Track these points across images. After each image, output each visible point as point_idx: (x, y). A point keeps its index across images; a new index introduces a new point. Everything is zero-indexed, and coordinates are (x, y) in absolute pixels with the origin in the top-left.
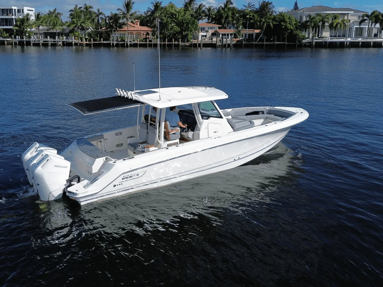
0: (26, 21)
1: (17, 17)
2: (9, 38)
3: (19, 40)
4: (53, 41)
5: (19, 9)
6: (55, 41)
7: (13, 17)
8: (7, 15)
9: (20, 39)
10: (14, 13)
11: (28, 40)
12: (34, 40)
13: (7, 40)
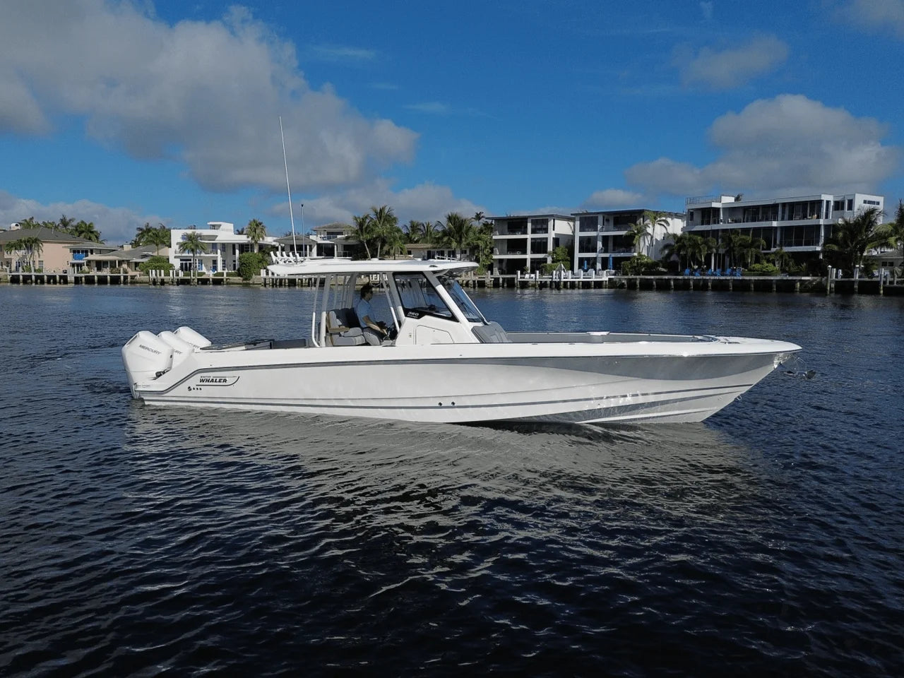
1: (830, 221)
2: (808, 275)
3: (839, 279)
5: (837, 199)
7: (822, 222)
8: (805, 217)
9: (842, 277)
10: (824, 211)
11: (867, 279)
12: (889, 279)
13: (800, 280)
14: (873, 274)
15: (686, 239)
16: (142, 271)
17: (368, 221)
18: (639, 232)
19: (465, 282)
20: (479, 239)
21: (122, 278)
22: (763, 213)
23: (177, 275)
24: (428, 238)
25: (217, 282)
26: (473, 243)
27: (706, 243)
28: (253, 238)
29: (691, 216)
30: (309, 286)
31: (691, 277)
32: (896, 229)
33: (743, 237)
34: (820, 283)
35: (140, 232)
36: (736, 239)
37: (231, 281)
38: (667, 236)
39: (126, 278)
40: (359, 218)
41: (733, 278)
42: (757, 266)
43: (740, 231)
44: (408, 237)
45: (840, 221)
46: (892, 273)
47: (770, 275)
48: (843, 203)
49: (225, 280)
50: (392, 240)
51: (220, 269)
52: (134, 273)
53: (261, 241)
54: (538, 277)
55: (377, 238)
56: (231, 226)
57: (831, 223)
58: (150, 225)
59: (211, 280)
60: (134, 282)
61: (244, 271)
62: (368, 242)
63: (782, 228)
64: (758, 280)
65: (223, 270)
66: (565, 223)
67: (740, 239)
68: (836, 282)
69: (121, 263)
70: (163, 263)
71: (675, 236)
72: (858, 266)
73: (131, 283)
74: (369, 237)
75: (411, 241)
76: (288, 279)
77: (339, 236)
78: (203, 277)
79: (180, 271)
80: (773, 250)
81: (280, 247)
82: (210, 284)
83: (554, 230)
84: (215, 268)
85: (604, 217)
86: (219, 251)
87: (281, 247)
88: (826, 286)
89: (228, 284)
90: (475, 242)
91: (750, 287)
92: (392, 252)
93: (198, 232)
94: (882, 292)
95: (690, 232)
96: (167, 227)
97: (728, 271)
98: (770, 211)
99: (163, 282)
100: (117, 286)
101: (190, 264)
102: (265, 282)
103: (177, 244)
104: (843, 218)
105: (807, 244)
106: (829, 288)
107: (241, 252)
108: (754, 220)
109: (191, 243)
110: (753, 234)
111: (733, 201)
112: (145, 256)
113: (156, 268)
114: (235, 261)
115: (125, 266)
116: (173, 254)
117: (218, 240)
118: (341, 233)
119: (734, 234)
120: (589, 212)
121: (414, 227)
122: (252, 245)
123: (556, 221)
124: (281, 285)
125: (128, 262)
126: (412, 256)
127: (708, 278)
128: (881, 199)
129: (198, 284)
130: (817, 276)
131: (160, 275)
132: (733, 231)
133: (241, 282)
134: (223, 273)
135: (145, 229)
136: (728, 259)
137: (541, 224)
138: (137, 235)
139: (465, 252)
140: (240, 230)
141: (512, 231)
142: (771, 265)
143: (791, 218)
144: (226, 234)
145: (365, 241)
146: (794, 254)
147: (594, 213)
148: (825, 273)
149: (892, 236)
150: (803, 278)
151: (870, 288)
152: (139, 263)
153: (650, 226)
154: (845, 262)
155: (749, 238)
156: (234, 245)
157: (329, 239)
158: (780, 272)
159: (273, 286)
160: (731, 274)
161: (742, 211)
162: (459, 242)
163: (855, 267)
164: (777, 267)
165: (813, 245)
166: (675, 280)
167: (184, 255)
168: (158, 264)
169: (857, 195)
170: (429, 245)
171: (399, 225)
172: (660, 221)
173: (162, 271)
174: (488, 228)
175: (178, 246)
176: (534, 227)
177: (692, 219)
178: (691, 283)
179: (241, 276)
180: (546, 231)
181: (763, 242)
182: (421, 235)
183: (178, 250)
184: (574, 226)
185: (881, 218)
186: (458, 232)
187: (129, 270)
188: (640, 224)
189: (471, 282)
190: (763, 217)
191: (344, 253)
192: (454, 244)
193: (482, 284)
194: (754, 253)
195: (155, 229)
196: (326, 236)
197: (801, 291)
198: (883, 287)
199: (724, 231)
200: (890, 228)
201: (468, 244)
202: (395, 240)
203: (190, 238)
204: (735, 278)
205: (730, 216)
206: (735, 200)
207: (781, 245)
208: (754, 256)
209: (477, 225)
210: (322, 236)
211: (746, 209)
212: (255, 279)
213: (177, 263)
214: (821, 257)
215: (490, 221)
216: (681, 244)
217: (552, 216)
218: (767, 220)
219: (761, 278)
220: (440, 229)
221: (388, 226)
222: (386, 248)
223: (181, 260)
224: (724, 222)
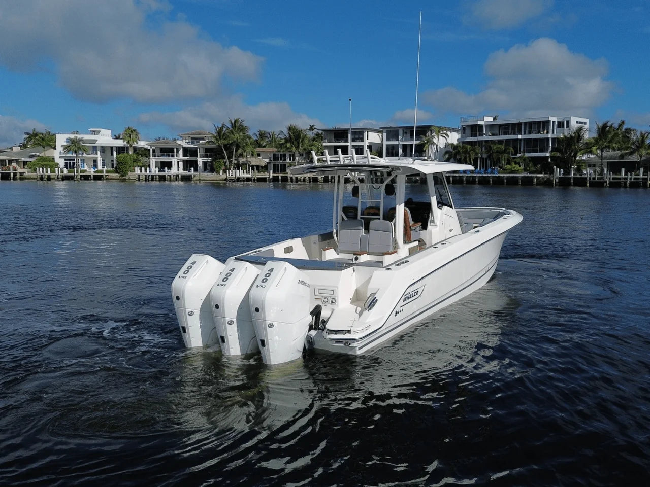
0: (576, 141)
1: (555, 136)
2: (542, 173)
3: (561, 176)
4: (635, 179)
5: (560, 120)
6: (638, 179)
7: (550, 136)
8: (539, 132)
9: (563, 174)
10: (551, 128)
11: (579, 176)
12: (593, 176)
13: (537, 177)
14: (583, 173)
15: (460, 146)
16: (30, 168)
17: (224, 129)
18: (427, 142)
19: (302, 178)
20: (312, 145)
21: (12, 175)
22: (512, 129)
23: (62, 172)
24: (274, 143)
25: (98, 178)
26: (308, 148)
27: (474, 150)
28: (128, 142)
29: (463, 130)
30: (176, 180)
31: (464, 175)
32: (596, 141)
33: (499, 146)
34: (549, 179)
35: (28, 136)
36: (494, 148)
37: (110, 177)
38: (447, 145)
39: (15, 174)
40: (218, 127)
41: (492, 175)
42: (509, 167)
43: (497, 141)
44: (258, 143)
45: (562, 136)
46: (595, 172)
47: (517, 173)
48: (563, 123)
49: (104, 176)
50: (245, 144)
51: (100, 167)
52: (23, 171)
53: (135, 145)
54: (356, 175)
55: (232, 143)
56: (109, 132)
57: (555, 137)
58: (37, 131)
59: (92, 176)
60: (22, 177)
61: (121, 169)
62: (225, 146)
63: (524, 140)
64: (509, 176)
65: (103, 168)
66: (376, 134)
67: (498, 148)
68: (560, 178)
69: (10, 162)
70: (49, 163)
71: (452, 144)
72: (573, 167)
73: (21, 179)
74: (226, 142)
75: (260, 146)
76: (159, 176)
77: (201, 141)
78: (85, 174)
79: (65, 169)
80: (519, 155)
81: (151, 150)
82: (91, 180)
83: (368, 139)
84: (96, 166)
85: (403, 131)
86: (99, 153)
87: (153, 149)
88: (553, 181)
89: (107, 179)
90: (309, 147)
91: (504, 182)
92: (245, 154)
93: (79, 136)
94: (588, 185)
95: (463, 142)
96: (52, 133)
97: (489, 170)
98: (516, 127)
99: (49, 178)
100: (8, 181)
101: (74, 163)
102: (139, 178)
103: (62, 146)
104: (563, 134)
105: (541, 151)
106: (554, 182)
107: (118, 153)
108: (506, 134)
109: (74, 146)
110: (505, 144)
111: (492, 120)
112: (32, 156)
113: (42, 166)
114: (113, 161)
115: (14, 164)
116: (58, 155)
117: (98, 144)
118: (203, 139)
119: (492, 144)
120: (392, 126)
121: (262, 135)
122: (127, 148)
123: (369, 133)
124: (152, 180)
125: (17, 162)
126: (261, 157)
127: (476, 175)
128: (587, 121)
129: (81, 180)
130: (547, 174)
131: (47, 172)
132: (493, 142)
133: (118, 177)
134: (103, 170)
135: (32, 133)
136: (489, 162)
137: (358, 135)
138: (25, 139)
139: (302, 155)
140: (117, 136)
141: (337, 140)
142: (517, 166)
143: (530, 133)
144: (105, 138)
145: (222, 145)
146: (532, 159)
147: (397, 127)
148: (552, 172)
149: (594, 146)
150: (539, 175)
151: (581, 182)
152: (27, 162)
153: (436, 137)
154: (564, 164)
155: (503, 147)
156: (112, 148)
157: (193, 143)
158: (523, 171)
159: (146, 181)
160: (491, 173)
161: (498, 127)
162: (297, 147)
163: (571, 168)
164: (522, 167)
165: (544, 152)
166: (453, 177)
167: (67, 155)
168: (44, 163)
169: (572, 117)
170: (275, 150)
171: (250, 133)
172: (442, 134)
173: (49, 169)
174: (319, 137)
175: (62, 148)
176: (353, 137)
177: (464, 133)
178: (464, 179)
179: (119, 173)
180: (362, 141)
181: (511, 149)
182: (268, 141)
183: (62, 151)
184: (382, 136)
185: (587, 134)
186: (296, 140)
187: (18, 167)
188: (429, 136)
189: (307, 178)
190: (512, 132)
191: (205, 155)
192: (294, 149)
193: (315, 180)
194: (506, 158)
195: (42, 134)
196: (191, 141)
197: (538, 184)
198: (589, 182)
199: (487, 141)
200: (593, 141)
201: (305, 149)
202: (247, 145)
203: (73, 141)
204: (494, 175)
205: (490, 131)
206: (494, 119)
207: (524, 152)
208: (506, 159)
209: (311, 135)
210: (187, 141)
211: (500, 126)
212: (130, 175)
213: (62, 163)
214: (550, 160)
215: (320, 132)
216: (457, 151)
217: (366, 129)
218: (515, 134)
219: (511, 175)
220: (283, 137)
221: (241, 134)
222: (240, 151)
223: (65, 160)
224: (486, 135)
